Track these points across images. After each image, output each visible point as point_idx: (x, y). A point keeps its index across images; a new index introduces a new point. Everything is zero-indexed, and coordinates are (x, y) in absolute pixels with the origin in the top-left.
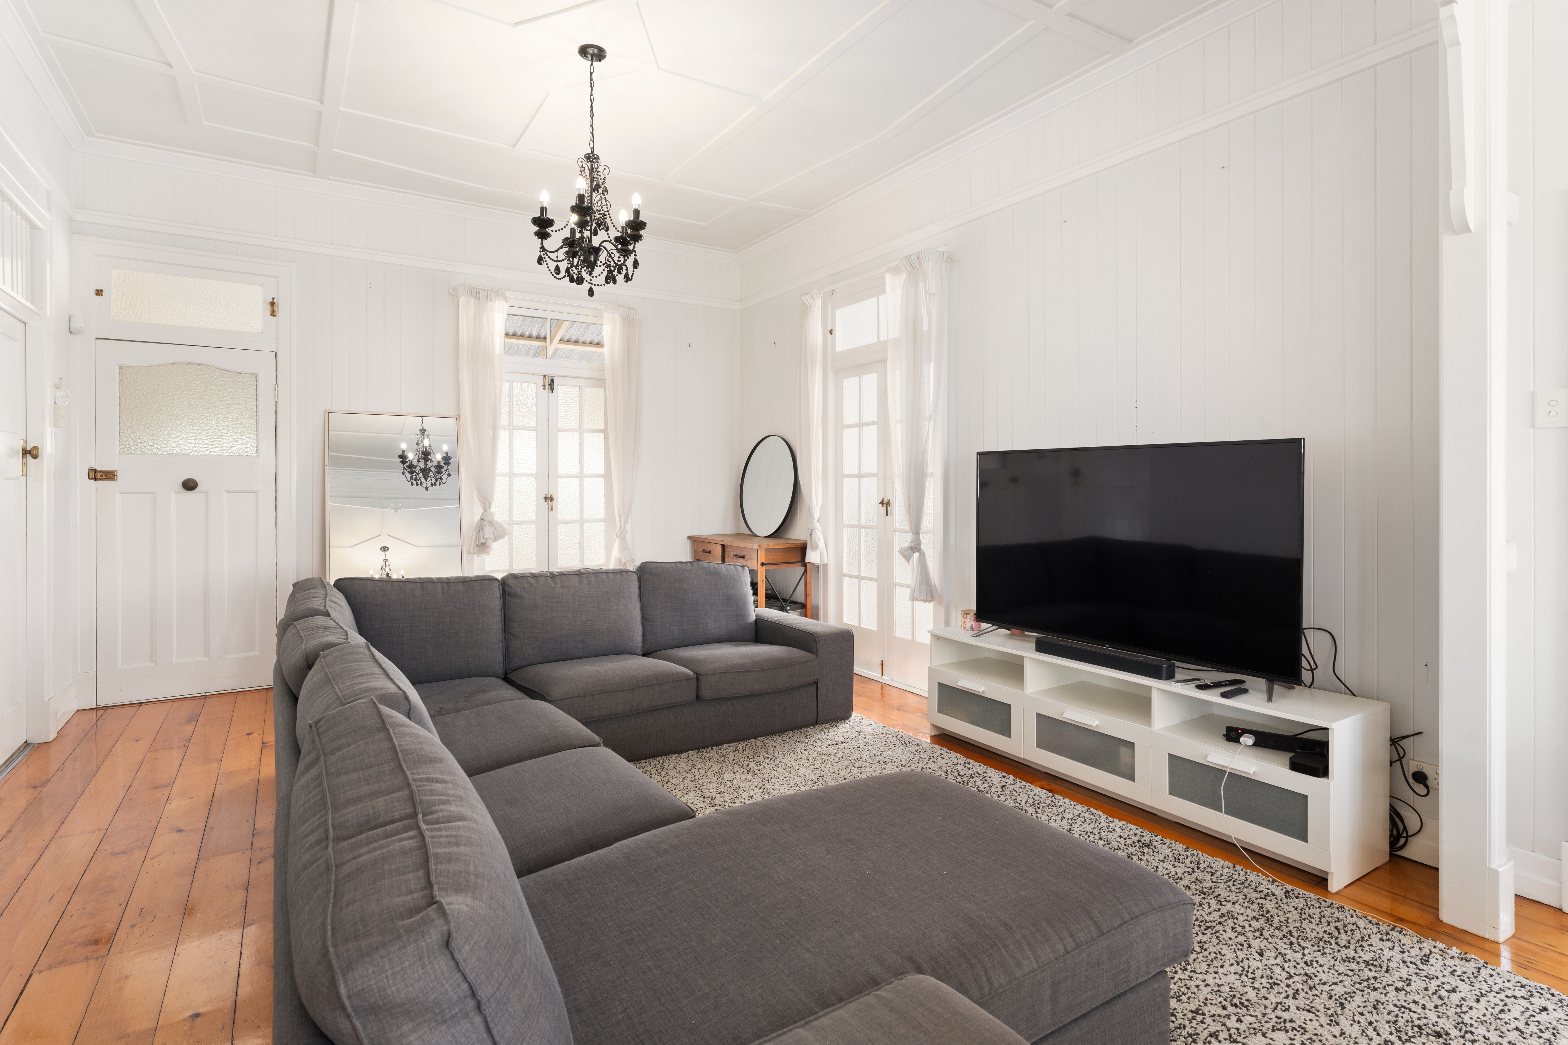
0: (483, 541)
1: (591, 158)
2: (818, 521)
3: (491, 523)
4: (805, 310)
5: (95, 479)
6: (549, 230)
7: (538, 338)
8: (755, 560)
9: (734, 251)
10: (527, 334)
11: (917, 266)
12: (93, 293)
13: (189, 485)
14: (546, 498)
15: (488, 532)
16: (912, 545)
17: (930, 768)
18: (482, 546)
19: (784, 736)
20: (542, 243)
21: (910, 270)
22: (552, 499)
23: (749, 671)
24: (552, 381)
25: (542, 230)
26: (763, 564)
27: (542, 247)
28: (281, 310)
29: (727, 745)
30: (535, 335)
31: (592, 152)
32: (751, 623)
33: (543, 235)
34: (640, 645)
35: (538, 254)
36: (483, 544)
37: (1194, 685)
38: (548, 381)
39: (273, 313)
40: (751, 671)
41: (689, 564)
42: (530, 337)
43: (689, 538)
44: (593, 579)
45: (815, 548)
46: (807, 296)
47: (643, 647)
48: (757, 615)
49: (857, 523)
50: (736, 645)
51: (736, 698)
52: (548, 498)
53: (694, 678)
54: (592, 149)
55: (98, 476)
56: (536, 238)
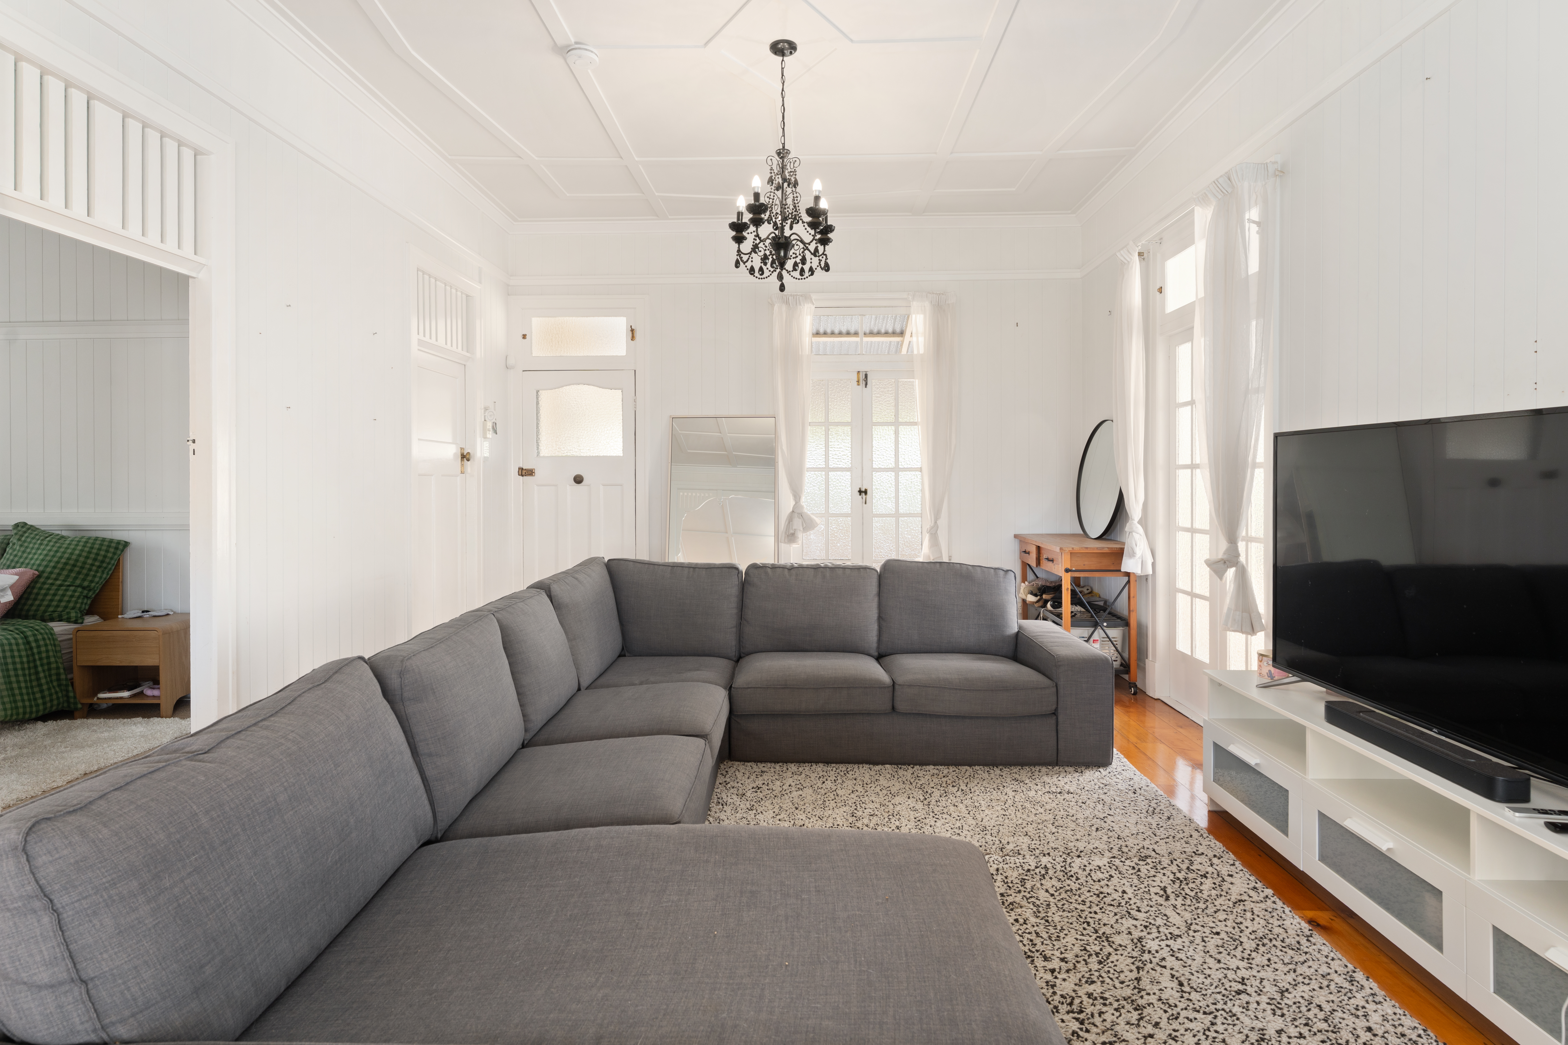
0: (792, 531)
1: (782, 153)
2: (1140, 522)
3: (801, 515)
4: (1120, 269)
5: (522, 476)
6: (745, 234)
7: (894, 333)
8: (1060, 566)
9: (1070, 212)
10: (883, 331)
11: (1230, 190)
12: (521, 337)
13: (578, 480)
14: (860, 492)
15: (797, 523)
16: (1225, 557)
17: (1154, 850)
18: (791, 537)
19: (1006, 771)
20: (739, 247)
21: (1220, 197)
22: (866, 492)
23: (956, 689)
24: (866, 376)
25: (739, 235)
26: (1067, 571)
27: (739, 251)
28: (638, 335)
29: (933, 767)
30: (890, 330)
31: (784, 147)
32: (1009, 636)
33: (739, 239)
34: (875, 645)
35: (735, 257)
36: (793, 534)
37: (1542, 821)
38: (862, 376)
39: (633, 338)
40: (960, 689)
41: (938, 565)
42: (886, 333)
43: (1016, 536)
44: (828, 573)
45: (1133, 555)
46: (1122, 252)
47: (878, 648)
48: (1020, 627)
49: (1189, 526)
50: (980, 659)
51: (945, 716)
52: (863, 492)
53: (888, 687)
54: (784, 144)
55: (524, 474)
56: (734, 243)
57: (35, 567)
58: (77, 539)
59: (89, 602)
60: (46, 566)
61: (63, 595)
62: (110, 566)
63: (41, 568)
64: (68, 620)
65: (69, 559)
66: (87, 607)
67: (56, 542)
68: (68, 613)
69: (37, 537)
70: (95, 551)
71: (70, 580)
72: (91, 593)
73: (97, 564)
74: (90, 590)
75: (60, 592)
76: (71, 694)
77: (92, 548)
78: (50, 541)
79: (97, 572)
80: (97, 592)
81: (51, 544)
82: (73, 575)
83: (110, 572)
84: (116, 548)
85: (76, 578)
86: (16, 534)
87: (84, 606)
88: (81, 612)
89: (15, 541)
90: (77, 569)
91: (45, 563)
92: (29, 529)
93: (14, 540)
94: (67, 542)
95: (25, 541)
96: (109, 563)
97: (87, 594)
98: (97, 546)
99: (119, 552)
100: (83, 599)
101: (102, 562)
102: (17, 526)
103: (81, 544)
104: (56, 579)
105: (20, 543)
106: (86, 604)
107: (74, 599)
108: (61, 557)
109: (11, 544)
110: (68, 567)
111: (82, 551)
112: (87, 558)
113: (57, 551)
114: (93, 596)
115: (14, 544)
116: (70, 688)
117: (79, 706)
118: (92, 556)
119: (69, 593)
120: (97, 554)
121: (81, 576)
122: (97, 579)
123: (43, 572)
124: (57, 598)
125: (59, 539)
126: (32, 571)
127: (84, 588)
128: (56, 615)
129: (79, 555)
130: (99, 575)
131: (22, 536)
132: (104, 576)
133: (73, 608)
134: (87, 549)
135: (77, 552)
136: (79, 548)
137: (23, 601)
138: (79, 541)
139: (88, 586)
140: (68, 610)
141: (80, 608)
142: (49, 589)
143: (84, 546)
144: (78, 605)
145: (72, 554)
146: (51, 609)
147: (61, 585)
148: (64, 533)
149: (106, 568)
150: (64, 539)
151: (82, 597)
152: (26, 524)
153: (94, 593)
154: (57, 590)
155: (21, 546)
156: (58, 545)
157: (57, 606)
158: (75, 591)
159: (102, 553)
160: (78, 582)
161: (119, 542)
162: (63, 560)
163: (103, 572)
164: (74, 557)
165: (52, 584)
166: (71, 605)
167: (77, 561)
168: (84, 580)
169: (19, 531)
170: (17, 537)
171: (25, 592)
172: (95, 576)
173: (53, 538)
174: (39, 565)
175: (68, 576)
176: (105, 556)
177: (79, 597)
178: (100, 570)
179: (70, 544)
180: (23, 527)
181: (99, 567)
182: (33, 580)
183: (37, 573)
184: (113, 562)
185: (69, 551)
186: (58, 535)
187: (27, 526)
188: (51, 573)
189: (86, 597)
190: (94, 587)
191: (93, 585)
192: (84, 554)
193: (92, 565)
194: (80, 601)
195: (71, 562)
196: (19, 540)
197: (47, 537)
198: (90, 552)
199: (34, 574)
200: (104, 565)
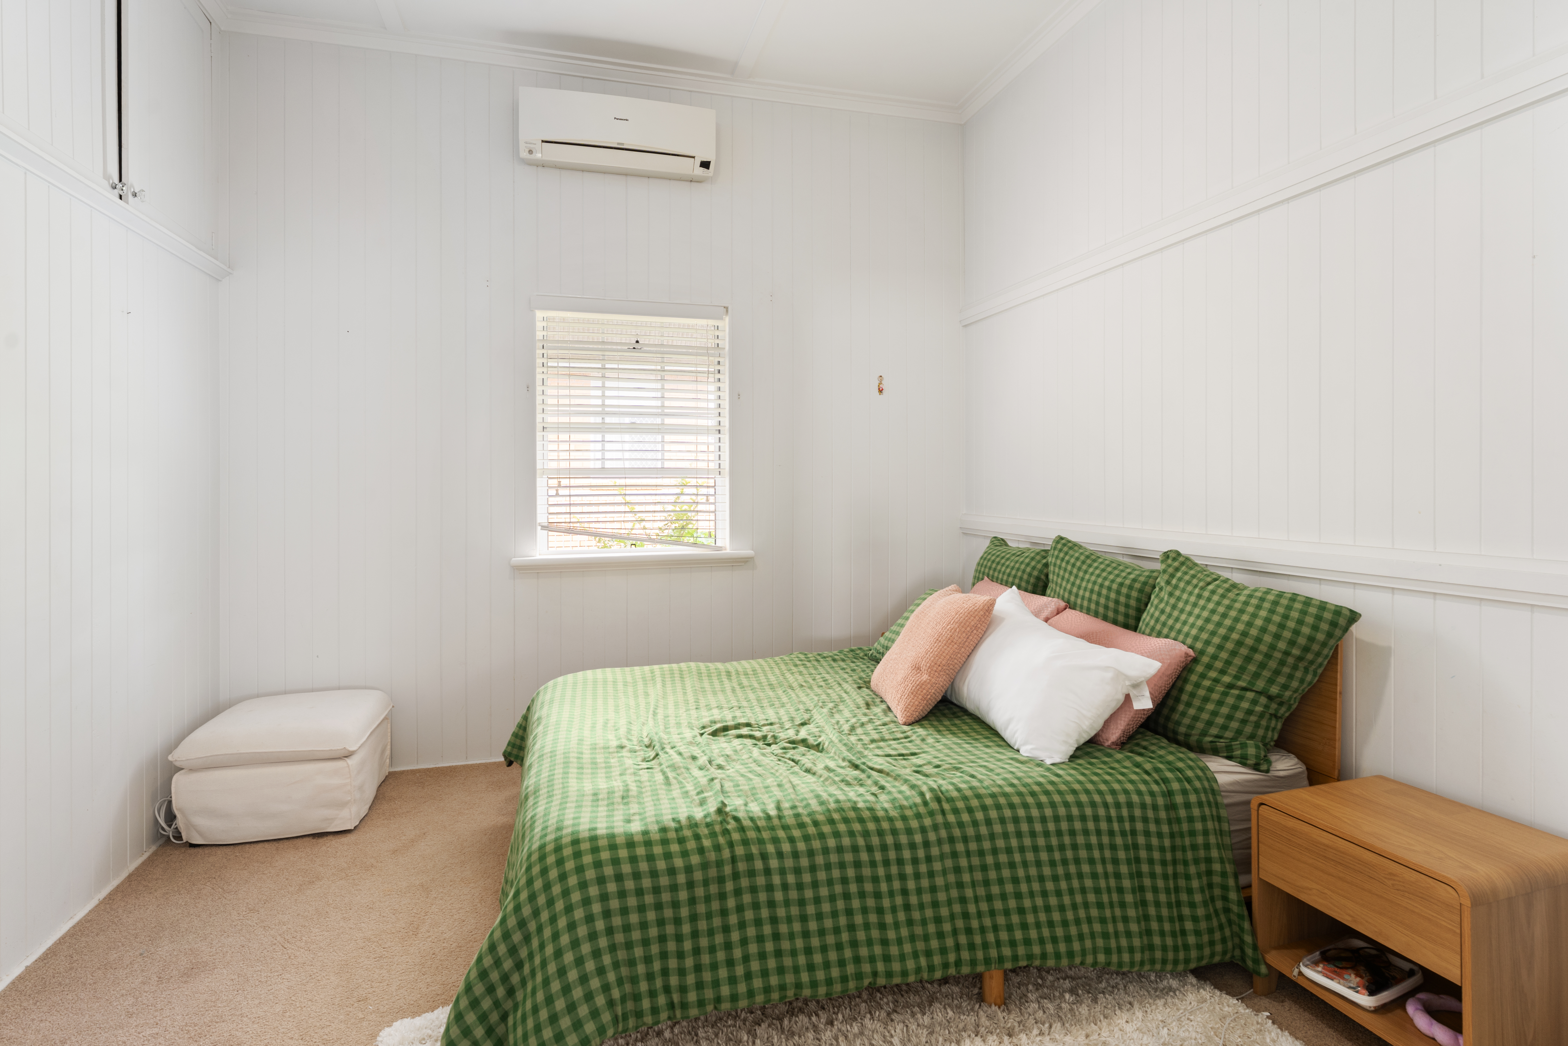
57: (1189, 641)
58: (1259, 594)
59: (1279, 726)
60: (1207, 643)
61: (1235, 708)
62: (1320, 660)
63: (1199, 645)
64: (1243, 761)
65: (1244, 634)
66: (1276, 737)
67: (1223, 596)
68: (1244, 746)
69: (1195, 581)
70: (1291, 624)
71: (1246, 677)
72: (1283, 710)
73: (1296, 652)
74: (1281, 704)
75: (1230, 700)
76: (1248, 939)
77: (1286, 617)
78: (1213, 592)
79: (1295, 668)
80: (1294, 706)
81: (1216, 598)
82: (1252, 668)
83: (1320, 671)
84: (1334, 624)
85: (1256, 676)
86: (1165, 571)
87: (1270, 733)
88: (1265, 745)
89: (1163, 584)
90: (1258, 657)
91: (1204, 636)
92: (1183, 564)
93: (1161, 581)
94: (1242, 598)
95: (1176, 587)
96: (1318, 654)
97: (1277, 710)
98: (1295, 615)
99: (1338, 632)
100: (1270, 719)
101: (1306, 649)
102: (1166, 555)
103: (1267, 605)
104: (1223, 672)
105: (1169, 588)
106: (1274, 729)
107: (1253, 718)
108: (1231, 629)
109: (1157, 589)
110: (1244, 651)
111: (1268, 620)
112: (1277, 637)
113: (1224, 616)
114: (1287, 714)
115: (1161, 589)
116: (1246, 925)
117: (1263, 969)
118: (1287, 634)
119: (1245, 705)
120: (1296, 632)
121: (1266, 674)
122: (1295, 684)
123: (1202, 652)
124: (1225, 710)
125: (1228, 590)
126: (1184, 648)
127: (1270, 698)
128: (1221, 743)
129: (1263, 630)
130: (1299, 674)
131: (1172, 576)
132: (1309, 678)
133: (1252, 737)
134: (1277, 618)
135: (1259, 622)
136: (1263, 613)
137: (1170, 702)
138: (1262, 599)
139: (1279, 696)
140: (1242, 739)
141: (1264, 737)
142: (1210, 690)
143: (1272, 611)
144: (1261, 732)
145: (1249, 624)
146: (1214, 731)
147: (1230, 686)
148: (1237, 578)
149: (1312, 662)
150: (1236, 591)
151: (1267, 716)
152: (1178, 554)
153: (1288, 709)
154: (1225, 694)
155: (1171, 594)
156: (1226, 602)
157: (1224, 727)
158: (1254, 702)
159: (1306, 630)
160: (1260, 684)
161: (1338, 611)
162: (1235, 636)
163: (1306, 670)
164: (1254, 632)
165: (1216, 681)
166: (1248, 729)
167: (1258, 640)
168: (1271, 681)
169: (1169, 566)
170: (1166, 577)
171: (1173, 686)
172: (1291, 677)
173: (1218, 586)
174: (1196, 638)
175: (1242, 669)
176: (1311, 639)
177: (1262, 715)
178: (1301, 665)
179: (1246, 603)
180: (1174, 559)
181: (1300, 659)
182: (1187, 665)
183: (1191, 652)
184: (1325, 651)
185: (1245, 618)
186: (1226, 581)
187: (1181, 559)
188: (1215, 657)
189: (1275, 716)
190: (1290, 698)
191: (1288, 694)
192: (1272, 628)
193: (1287, 653)
194: (1264, 723)
195: (1249, 641)
196: (1168, 583)
197: (1209, 584)
198: (1282, 626)
199: (1187, 655)
200: (1310, 656)
